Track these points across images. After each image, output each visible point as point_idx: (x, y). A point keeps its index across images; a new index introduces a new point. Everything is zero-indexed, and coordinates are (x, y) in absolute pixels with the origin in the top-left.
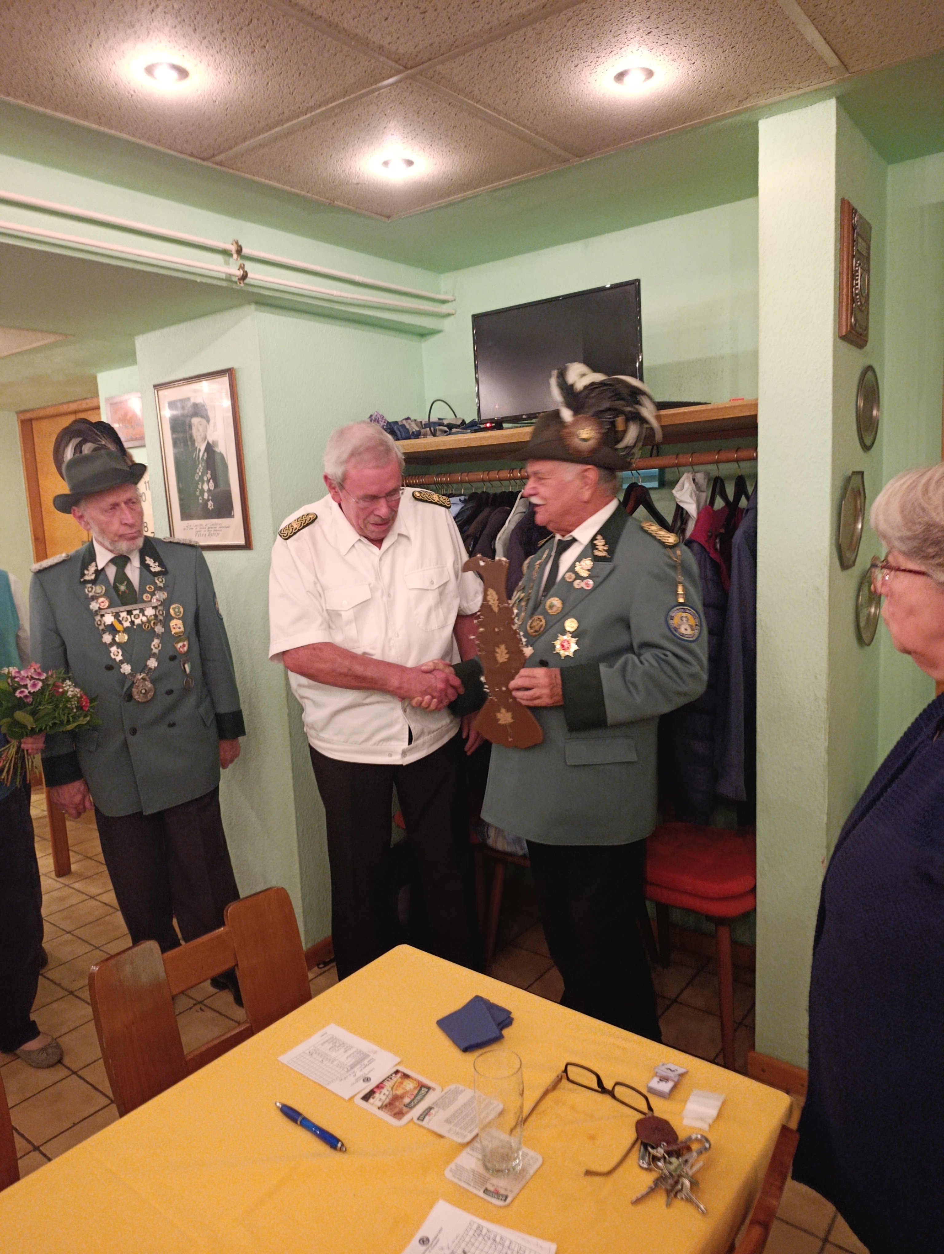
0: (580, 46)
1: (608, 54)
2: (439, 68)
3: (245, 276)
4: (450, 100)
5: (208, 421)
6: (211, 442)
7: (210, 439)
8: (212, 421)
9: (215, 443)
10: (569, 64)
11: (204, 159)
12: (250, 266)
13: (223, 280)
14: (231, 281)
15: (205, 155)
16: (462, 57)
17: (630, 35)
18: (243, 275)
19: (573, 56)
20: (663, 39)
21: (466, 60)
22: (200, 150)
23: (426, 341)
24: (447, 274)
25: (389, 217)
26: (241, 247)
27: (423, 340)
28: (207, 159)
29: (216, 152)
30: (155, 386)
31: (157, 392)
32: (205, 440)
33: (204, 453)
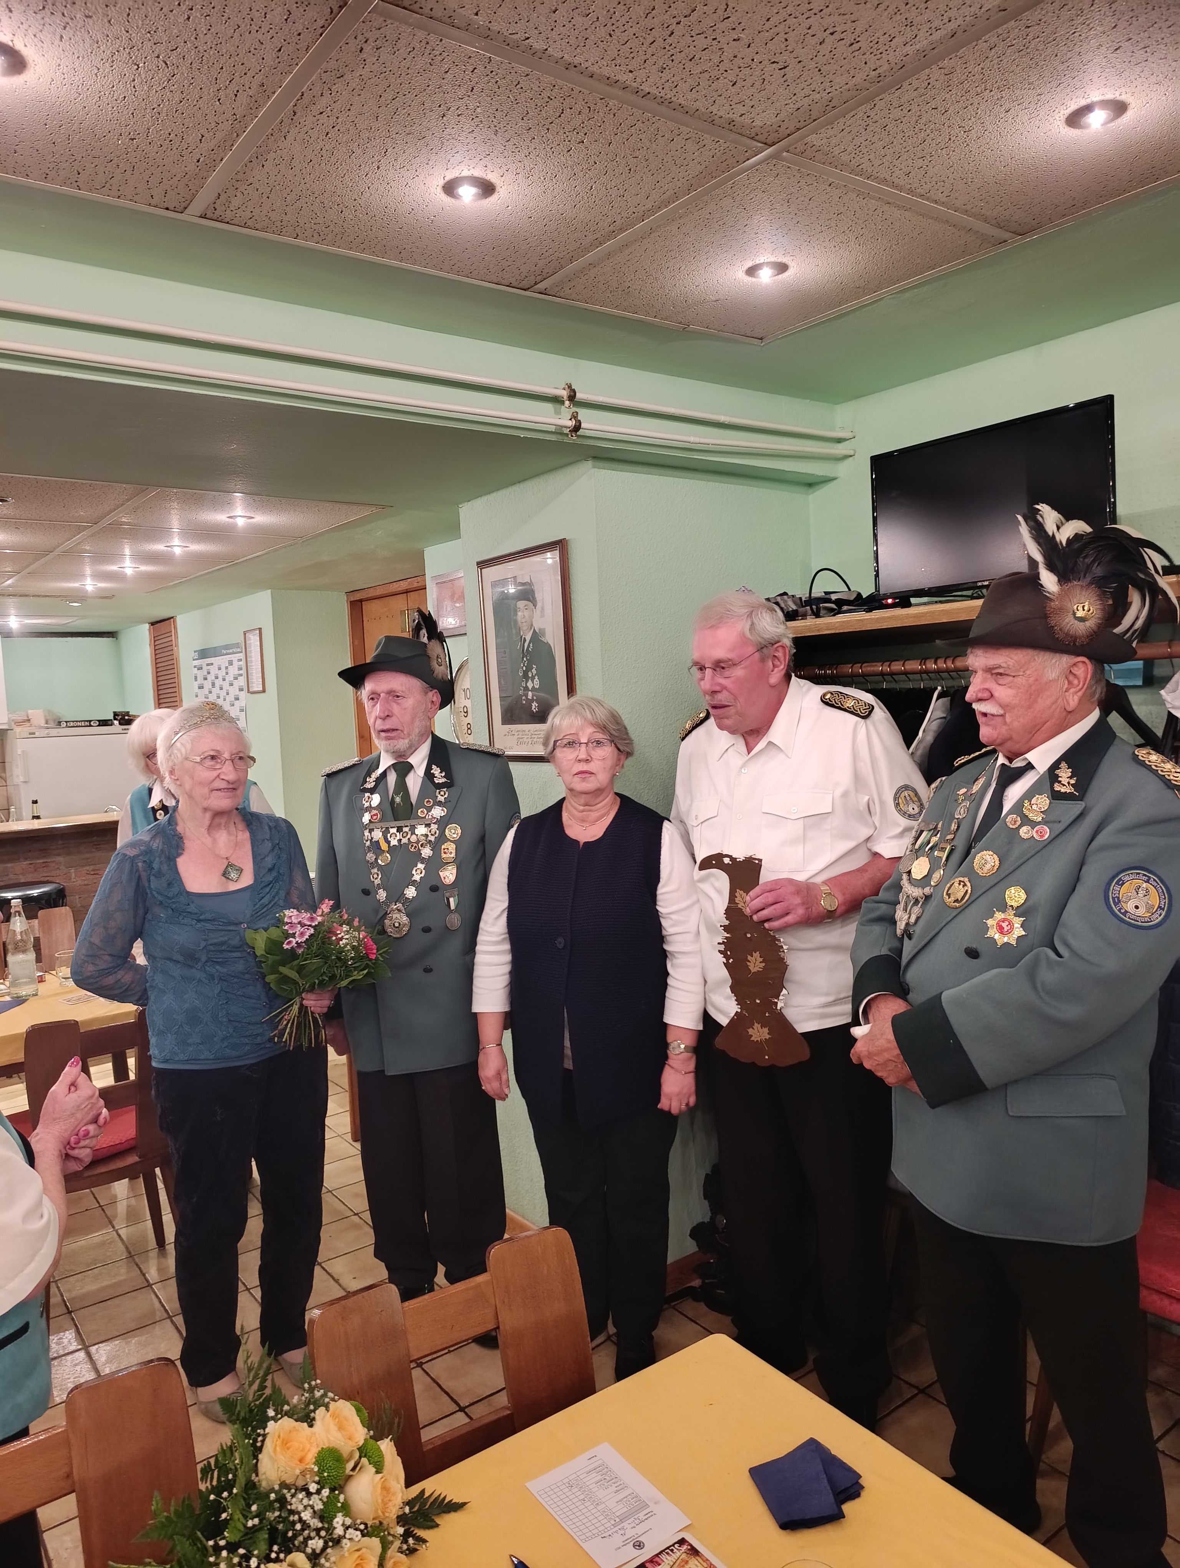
0: (1011, 83)
1: (1054, 89)
2: (812, 139)
3: (577, 428)
4: (831, 180)
5: (535, 606)
6: (538, 631)
7: (537, 627)
8: (539, 605)
9: (542, 632)
10: (997, 109)
11: (525, 290)
12: (584, 414)
13: (551, 432)
14: (562, 434)
15: (525, 284)
16: (842, 120)
17: (1086, 58)
18: (575, 425)
19: (1002, 97)
20: (1140, 55)
21: (848, 123)
22: (519, 278)
23: (814, 492)
24: (844, 404)
25: (761, 339)
26: (574, 391)
27: (811, 490)
28: (529, 288)
29: (539, 278)
30: (478, 563)
31: (481, 570)
32: (531, 628)
33: (529, 643)
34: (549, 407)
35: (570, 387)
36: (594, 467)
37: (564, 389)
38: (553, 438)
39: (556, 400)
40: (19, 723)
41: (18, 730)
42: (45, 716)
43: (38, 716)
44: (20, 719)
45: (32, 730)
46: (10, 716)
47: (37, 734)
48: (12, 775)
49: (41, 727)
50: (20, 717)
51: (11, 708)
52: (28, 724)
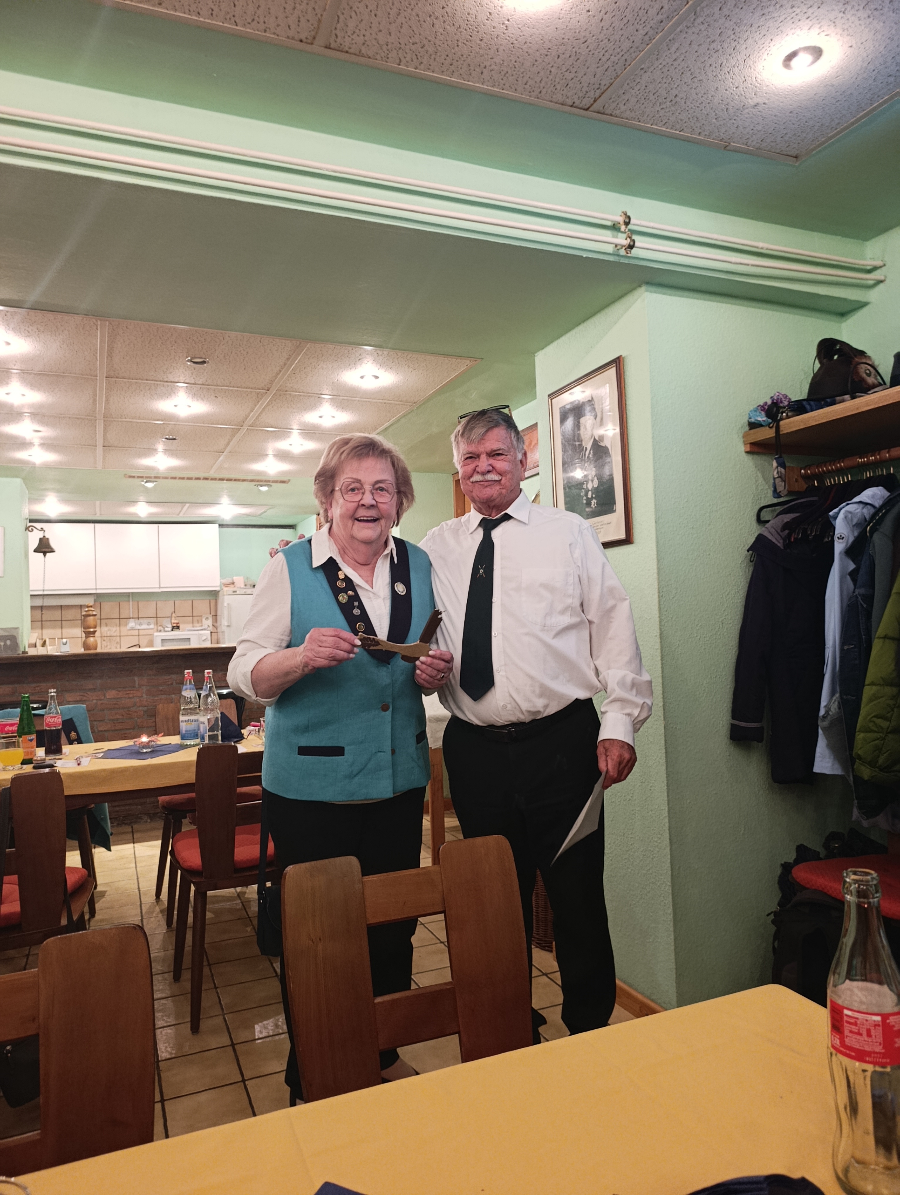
3: (631, 246)
5: (595, 417)
6: (597, 438)
7: (597, 435)
11: (586, 110)
12: (638, 239)
13: (609, 254)
15: (585, 103)
18: (630, 244)
22: (581, 95)
23: (847, 320)
24: (874, 240)
25: (796, 157)
26: (629, 218)
27: (844, 319)
28: (589, 108)
29: (598, 93)
30: (549, 396)
31: (551, 400)
32: (592, 437)
33: (590, 450)
34: (608, 233)
35: (625, 214)
36: (647, 291)
37: (621, 216)
38: (611, 258)
39: (614, 227)
40: (226, 585)
41: (225, 589)
42: (245, 582)
43: (239, 581)
44: (228, 582)
45: (235, 589)
46: (222, 580)
47: (238, 592)
48: (221, 625)
49: (240, 588)
50: (228, 580)
51: (222, 576)
52: (232, 586)
